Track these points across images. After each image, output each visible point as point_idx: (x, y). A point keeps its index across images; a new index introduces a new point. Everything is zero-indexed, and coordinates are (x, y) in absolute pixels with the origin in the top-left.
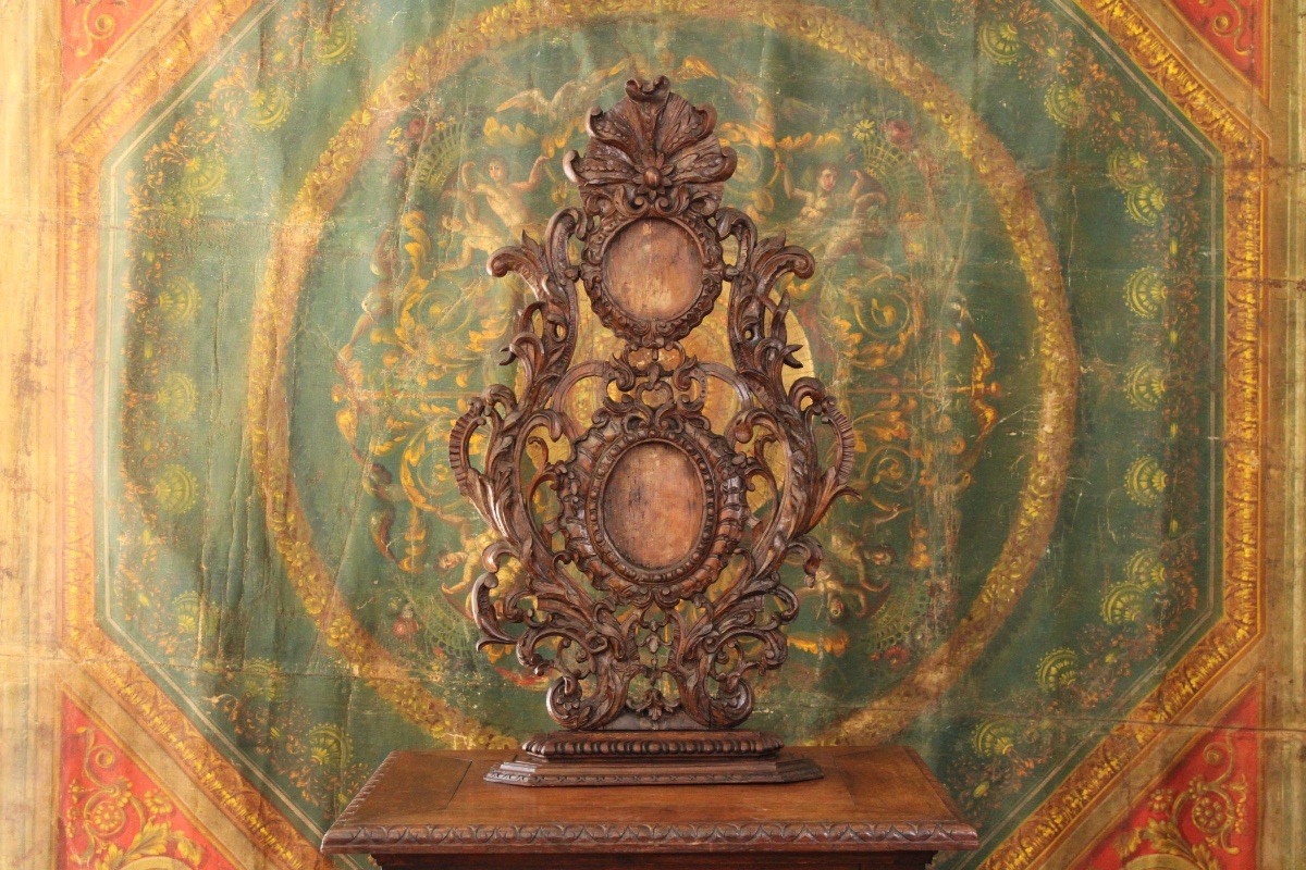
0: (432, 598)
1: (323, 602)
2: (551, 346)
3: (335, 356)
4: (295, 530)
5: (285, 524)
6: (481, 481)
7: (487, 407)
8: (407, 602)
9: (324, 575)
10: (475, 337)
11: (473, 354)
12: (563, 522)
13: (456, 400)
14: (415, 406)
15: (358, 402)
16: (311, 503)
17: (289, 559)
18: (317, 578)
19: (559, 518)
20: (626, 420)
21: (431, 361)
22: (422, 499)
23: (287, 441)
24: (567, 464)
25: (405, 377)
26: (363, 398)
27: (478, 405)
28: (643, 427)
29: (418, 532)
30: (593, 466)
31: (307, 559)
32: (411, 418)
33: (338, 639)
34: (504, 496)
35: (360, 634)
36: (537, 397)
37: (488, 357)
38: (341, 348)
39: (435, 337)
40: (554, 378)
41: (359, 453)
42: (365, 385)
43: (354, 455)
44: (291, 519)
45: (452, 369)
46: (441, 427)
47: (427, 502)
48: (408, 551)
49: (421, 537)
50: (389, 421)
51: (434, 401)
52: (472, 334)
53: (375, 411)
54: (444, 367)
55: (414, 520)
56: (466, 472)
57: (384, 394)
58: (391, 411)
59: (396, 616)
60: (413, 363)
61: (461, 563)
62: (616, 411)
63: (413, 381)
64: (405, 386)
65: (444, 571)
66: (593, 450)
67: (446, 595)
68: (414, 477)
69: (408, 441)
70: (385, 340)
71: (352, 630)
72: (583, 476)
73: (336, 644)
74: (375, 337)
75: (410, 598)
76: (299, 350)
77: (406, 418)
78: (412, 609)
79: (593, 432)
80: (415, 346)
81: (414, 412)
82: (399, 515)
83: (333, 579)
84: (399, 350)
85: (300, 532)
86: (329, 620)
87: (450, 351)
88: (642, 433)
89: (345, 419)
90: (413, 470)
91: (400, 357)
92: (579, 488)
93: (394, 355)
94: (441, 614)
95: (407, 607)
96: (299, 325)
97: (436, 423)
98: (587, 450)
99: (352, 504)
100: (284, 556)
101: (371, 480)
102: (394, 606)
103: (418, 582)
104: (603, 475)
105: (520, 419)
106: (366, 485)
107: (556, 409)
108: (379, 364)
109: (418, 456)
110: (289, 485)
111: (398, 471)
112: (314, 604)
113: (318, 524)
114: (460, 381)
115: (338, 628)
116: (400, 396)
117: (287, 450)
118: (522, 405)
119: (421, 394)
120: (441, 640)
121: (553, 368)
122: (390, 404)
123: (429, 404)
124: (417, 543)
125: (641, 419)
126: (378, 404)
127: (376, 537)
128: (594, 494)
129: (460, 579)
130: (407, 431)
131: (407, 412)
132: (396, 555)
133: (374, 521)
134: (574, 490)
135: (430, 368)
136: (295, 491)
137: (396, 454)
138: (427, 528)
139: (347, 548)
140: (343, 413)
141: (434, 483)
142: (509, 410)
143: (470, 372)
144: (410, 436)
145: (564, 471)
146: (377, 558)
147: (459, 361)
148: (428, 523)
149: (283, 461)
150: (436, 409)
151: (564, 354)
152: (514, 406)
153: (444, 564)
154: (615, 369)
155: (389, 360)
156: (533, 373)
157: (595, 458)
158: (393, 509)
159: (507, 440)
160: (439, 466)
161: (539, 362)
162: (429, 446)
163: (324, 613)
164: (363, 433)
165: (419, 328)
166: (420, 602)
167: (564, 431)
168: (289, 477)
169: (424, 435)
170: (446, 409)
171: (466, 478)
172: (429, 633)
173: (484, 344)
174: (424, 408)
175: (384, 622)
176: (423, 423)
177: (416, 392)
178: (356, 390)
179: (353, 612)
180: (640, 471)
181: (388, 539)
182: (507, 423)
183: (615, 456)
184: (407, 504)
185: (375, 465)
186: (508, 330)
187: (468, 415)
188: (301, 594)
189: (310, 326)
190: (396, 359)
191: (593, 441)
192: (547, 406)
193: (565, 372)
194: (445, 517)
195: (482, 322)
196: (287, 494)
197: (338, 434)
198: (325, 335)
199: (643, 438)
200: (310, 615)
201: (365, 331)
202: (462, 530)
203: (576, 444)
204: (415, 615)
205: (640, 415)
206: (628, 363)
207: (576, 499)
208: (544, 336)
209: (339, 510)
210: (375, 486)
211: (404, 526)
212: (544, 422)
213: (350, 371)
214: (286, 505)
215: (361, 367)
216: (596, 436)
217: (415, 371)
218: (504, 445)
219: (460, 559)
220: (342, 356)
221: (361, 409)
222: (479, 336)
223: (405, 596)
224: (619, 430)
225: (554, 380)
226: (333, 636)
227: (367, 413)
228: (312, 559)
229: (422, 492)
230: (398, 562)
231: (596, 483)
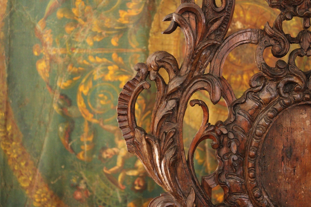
0: (97, 176)
1: (30, 179)
2: (211, 15)
3: (35, 26)
4: (12, 135)
5: (6, 132)
6: (147, 140)
7: (152, 72)
8: (82, 178)
9: (30, 163)
10: (123, 14)
11: (122, 25)
12: (223, 178)
13: (111, 54)
14: (86, 57)
15: (50, 56)
16: (22, 119)
17: (9, 153)
18: (26, 164)
19: (219, 175)
20: (281, 85)
21: (95, 29)
22: (91, 116)
23: (6, 80)
24: (226, 125)
25: (79, 40)
26: (53, 53)
27: (143, 70)
28: (298, 91)
29: (88, 136)
30: (250, 126)
31: (20, 152)
32: (83, 65)
33: (40, 202)
34: (169, 154)
35: (54, 198)
36: (198, 62)
37: (131, 26)
38: (38, 21)
39: (97, 14)
40: (214, 45)
41: (51, 87)
42: (54, 44)
43: (48, 88)
44: (9, 128)
45: (109, 35)
46: (102, 71)
47: (94, 118)
48: (82, 147)
49: (91, 139)
50: (70, 67)
51: (97, 55)
52: (121, 12)
53: (60, 61)
54: (104, 33)
55: (86, 129)
56: (133, 131)
57: (66, 50)
58: (71, 61)
59: (76, 187)
60: (84, 31)
61: (116, 155)
62: (272, 76)
63: (84, 42)
64: (80, 45)
65: (105, 160)
66: (250, 112)
67: (106, 174)
68: (86, 102)
69: (81, 80)
70: (66, 16)
71: (48, 196)
72: (241, 136)
73: (39, 205)
74: (59, 14)
75: (84, 176)
76: (12, 23)
77: (80, 65)
78: (85, 183)
79: (250, 95)
80: (85, 20)
81: (85, 62)
82: (77, 125)
83: (36, 165)
84: (75, 23)
85: (15, 136)
86: (34, 190)
87: (107, 23)
88: (298, 96)
89: (42, 66)
90: (85, 98)
91: (76, 27)
92: (238, 147)
93: (72, 26)
94: (103, 185)
95: (82, 182)
96: (11, 6)
97: (99, 68)
98: (244, 111)
99: (47, 119)
100: (5, 151)
101: (59, 105)
102: (74, 181)
103: (89, 166)
104: (260, 136)
105: (182, 85)
106: (55, 107)
107: (216, 74)
108: (62, 31)
109: (88, 88)
110: (7, 107)
111: (76, 98)
112: (25, 181)
113: (26, 131)
114: (114, 42)
115: (39, 195)
116: (76, 52)
117: (6, 86)
118: (184, 70)
119: (90, 51)
120: (103, 201)
121: (213, 37)
122: (70, 56)
123: (94, 56)
124: (88, 143)
125: (296, 83)
126: (62, 56)
127: (62, 138)
128: (252, 153)
129: (115, 165)
130: (81, 74)
131: (81, 61)
132: (75, 150)
133: (61, 129)
134: (234, 149)
135: (95, 34)
136: (11, 111)
137: (74, 88)
138: (94, 133)
139: (45, 146)
140: (40, 62)
141: (98, 105)
142: (173, 75)
143: (120, 36)
144: (83, 76)
145: (225, 132)
146: (64, 152)
147: (112, 29)
148: (95, 130)
149: (3, 93)
150: (99, 60)
151: (223, 23)
152: (177, 71)
153: (105, 156)
154: (270, 37)
155: (68, 29)
156: (195, 41)
157: (252, 119)
158: (73, 122)
159: (171, 103)
160: (101, 95)
161: (201, 30)
162: (94, 83)
163: (31, 186)
164: (53, 75)
165: (87, 8)
166: (90, 179)
167: (223, 94)
168: (7, 102)
169: (91, 76)
170: (105, 60)
171: (133, 137)
172: (96, 198)
173: (129, 18)
174: (91, 59)
175: (68, 191)
176: (90, 68)
177: (86, 49)
178: (48, 48)
179: (49, 185)
180: (292, 130)
181: (70, 140)
182: (171, 88)
183: (271, 118)
184: (81, 118)
185: (62, 95)
186: (144, 9)
187: (134, 79)
188: (17, 175)
189: (18, 7)
190: (72, 29)
191: (251, 104)
192: (207, 71)
193: (223, 40)
194: (106, 127)
195: (127, 4)
196: (7, 113)
197: (38, 75)
198: (28, 13)
199: (298, 101)
200: (23, 188)
201: (53, 10)
202: (116, 135)
203: (235, 106)
204: (87, 186)
205: (294, 79)
206: (282, 32)
207: (235, 158)
208: (204, 6)
209: (40, 123)
210: (61, 107)
211: (80, 133)
212: (205, 86)
213: (45, 36)
214: (6, 120)
215: (51, 33)
216: (254, 99)
217: (85, 35)
218: (168, 108)
219: (115, 152)
220: (39, 26)
221: (52, 60)
222: (126, 14)
223: (81, 175)
224: (274, 94)
225: (214, 48)
226: (37, 200)
227: (55, 62)
228: (23, 153)
229: (90, 111)
230: (76, 154)
231: (254, 142)
